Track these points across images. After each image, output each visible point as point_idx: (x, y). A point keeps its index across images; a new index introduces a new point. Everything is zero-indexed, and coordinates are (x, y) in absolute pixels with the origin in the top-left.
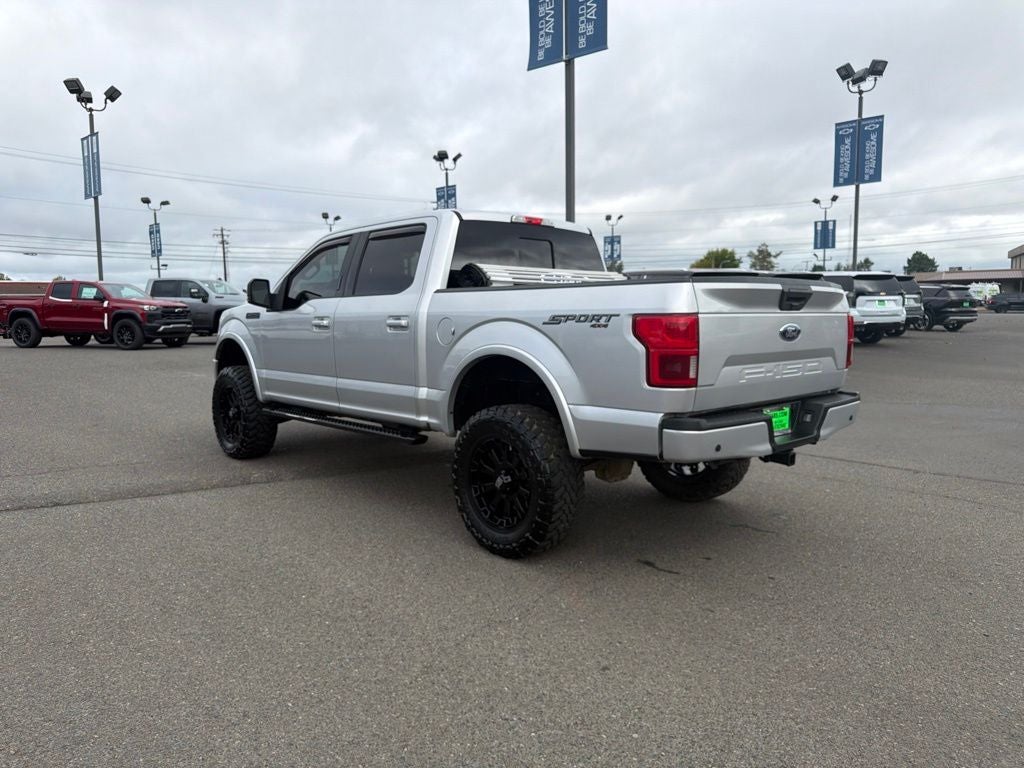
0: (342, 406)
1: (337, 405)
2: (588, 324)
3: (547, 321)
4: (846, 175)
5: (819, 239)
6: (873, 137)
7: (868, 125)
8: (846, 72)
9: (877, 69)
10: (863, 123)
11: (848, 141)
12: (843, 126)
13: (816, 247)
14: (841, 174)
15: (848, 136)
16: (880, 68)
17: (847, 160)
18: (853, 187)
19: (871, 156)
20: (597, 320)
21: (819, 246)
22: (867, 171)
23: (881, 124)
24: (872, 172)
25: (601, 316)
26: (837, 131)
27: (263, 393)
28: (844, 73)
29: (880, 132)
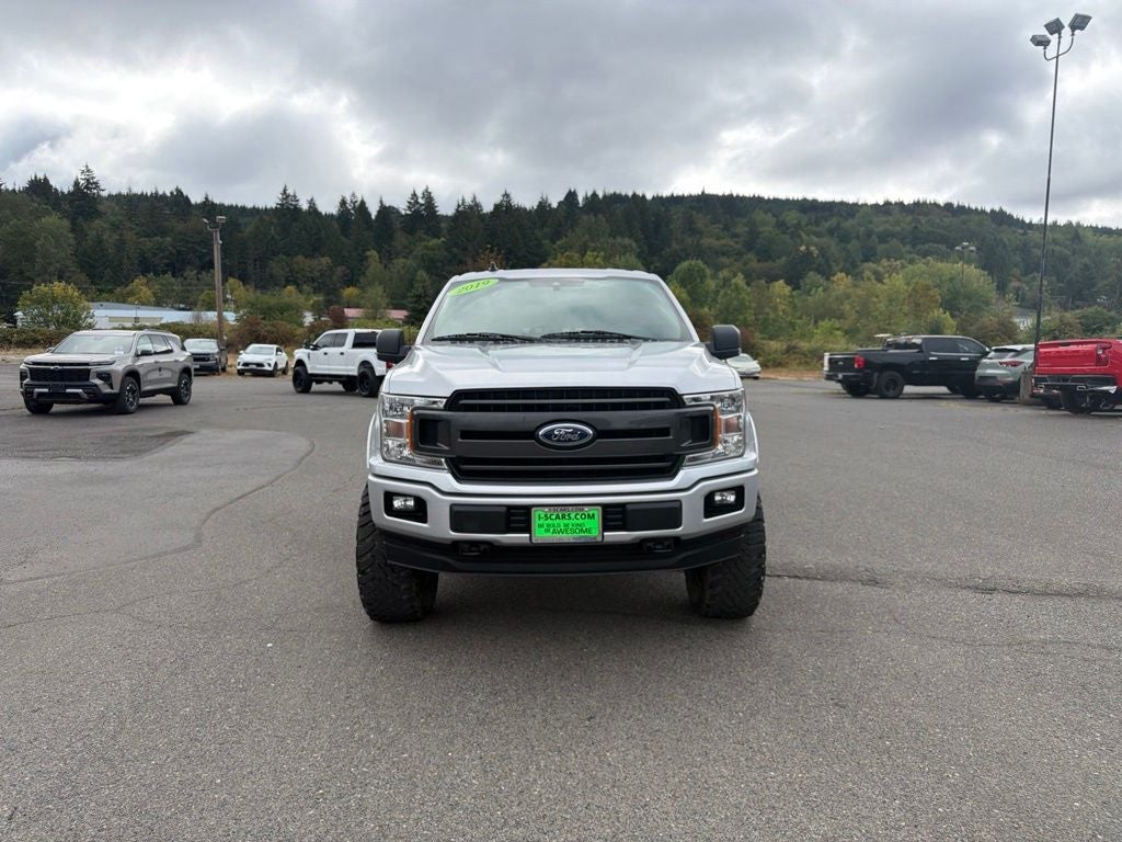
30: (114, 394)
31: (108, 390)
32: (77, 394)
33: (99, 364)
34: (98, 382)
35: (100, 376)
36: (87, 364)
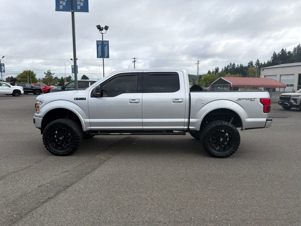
0: (144, 127)
1: (142, 127)
2: (249, 100)
3: (237, 100)
4: (100, 55)
5: (73, 70)
6: (107, 46)
7: (105, 42)
8: (99, 28)
9: (106, 28)
10: (104, 42)
11: (100, 46)
12: (98, 42)
13: (72, 73)
14: (99, 55)
15: (100, 44)
16: (107, 28)
17: (100, 51)
18: (102, 59)
19: (106, 51)
20: (251, 100)
21: (73, 72)
22: (105, 55)
23: (108, 43)
24: (107, 55)
25: (252, 99)
26: (97, 43)
27: (85, 128)
28: (98, 27)
29: (108, 45)
30: (297, 105)
31: (296, 104)
32: (287, 104)
33: (294, 96)
34: (292, 101)
35: (293, 99)
36: (291, 96)
